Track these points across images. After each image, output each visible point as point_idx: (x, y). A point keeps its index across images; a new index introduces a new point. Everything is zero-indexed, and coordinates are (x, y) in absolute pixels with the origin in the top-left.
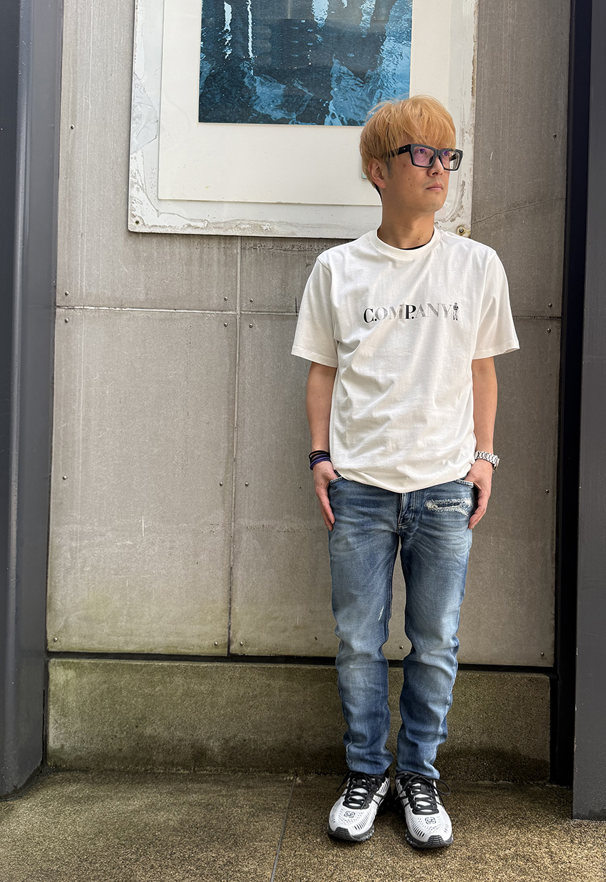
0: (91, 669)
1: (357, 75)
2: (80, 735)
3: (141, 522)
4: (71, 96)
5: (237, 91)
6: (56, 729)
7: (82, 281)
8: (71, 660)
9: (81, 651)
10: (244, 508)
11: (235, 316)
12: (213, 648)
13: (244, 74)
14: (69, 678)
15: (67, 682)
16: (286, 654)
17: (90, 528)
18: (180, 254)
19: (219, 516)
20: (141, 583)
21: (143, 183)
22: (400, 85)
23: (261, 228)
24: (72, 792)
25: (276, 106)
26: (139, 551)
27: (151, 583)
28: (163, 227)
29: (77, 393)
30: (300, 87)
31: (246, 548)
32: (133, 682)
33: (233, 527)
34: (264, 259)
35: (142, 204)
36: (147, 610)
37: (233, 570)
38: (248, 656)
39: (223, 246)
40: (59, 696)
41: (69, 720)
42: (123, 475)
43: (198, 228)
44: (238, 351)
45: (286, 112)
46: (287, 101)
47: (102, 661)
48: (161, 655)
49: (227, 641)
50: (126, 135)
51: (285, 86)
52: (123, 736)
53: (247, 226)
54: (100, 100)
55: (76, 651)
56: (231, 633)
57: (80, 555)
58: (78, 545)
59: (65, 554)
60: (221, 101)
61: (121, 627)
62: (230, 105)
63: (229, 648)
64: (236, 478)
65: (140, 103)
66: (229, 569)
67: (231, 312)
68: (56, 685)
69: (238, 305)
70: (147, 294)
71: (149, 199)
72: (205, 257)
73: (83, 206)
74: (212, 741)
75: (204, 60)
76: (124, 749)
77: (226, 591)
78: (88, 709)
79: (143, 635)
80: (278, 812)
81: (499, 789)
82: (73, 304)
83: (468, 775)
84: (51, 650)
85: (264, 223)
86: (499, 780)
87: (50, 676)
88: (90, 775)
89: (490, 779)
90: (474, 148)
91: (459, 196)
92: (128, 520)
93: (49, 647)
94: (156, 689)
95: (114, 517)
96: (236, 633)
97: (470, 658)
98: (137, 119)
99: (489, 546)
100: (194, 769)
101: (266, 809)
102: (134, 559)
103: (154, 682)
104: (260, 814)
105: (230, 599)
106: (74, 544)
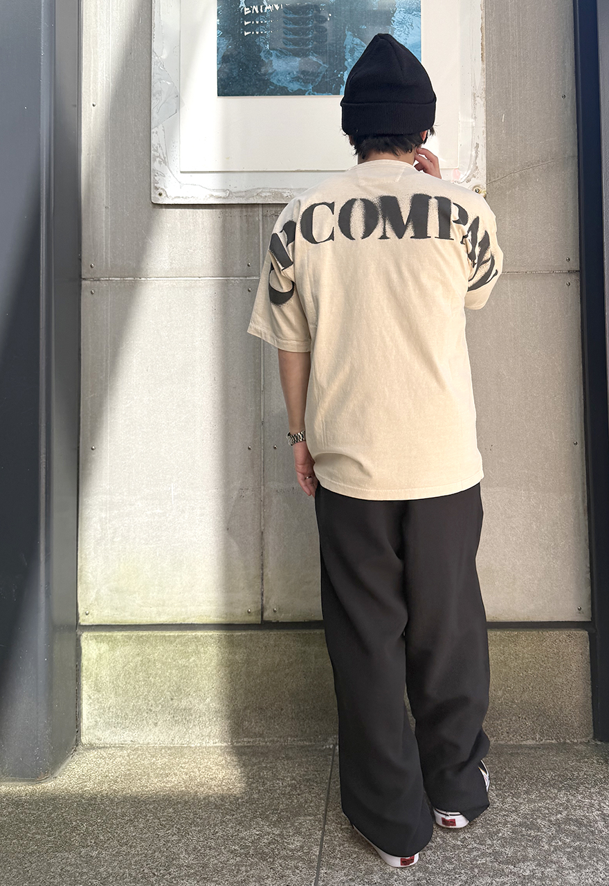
2: (114, 710)
3: (171, 489)
4: (92, 76)
5: (253, 65)
6: (90, 705)
7: (106, 253)
8: (103, 634)
9: (114, 624)
10: (274, 470)
12: (246, 616)
13: (260, 49)
14: (102, 652)
15: (100, 656)
17: (119, 498)
18: (203, 224)
19: (249, 480)
20: (172, 552)
21: (165, 156)
23: (282, 197)
24: (108, 771)
25: (293, 78)
26: (169, 519)
27: (182, 551)
28: (186, 198)
29: (104, 363)
30: (315, 59)
31: (277, 512)
32: (167, 654)
33: (262, 491)
35: (165, 177)
36: (178, 579)
37: (264, 535)
38: (281, 623)
39: (245, 214)
40: (93, 671)
41: (103, 695)
43: (220, 197)
45: (303, 84)
46: (302, 73)
47: (135, 633)
48: (194, 624)
49: (260, 608)
50: (146, 111)
51: (300, 59)
52: (158, 709)
53: (268, 194)
54: (120, 78)
55: (108, 624)
56: (264, 599)
57: (110, 526)
58: (108, 516)
59: (95, 525)
60: (238, 75)
61: (153, 597)
62: (247, 78)
63: (262, 616)
64: (264, 441)
65: (160, 80)
66: (260, 534)
67: (254, 278)
68: (89, 659)
70: (171, 263)
71: (171, 172)
72: (228, 225)
73: (107, 180)
74: (249, 711)
75: (221, 36)
76: (159, 722)
77: (258, 556)
78: (122, 683)
79: (176, 605)
80: (320, 783)
81: (544, 749)
82: (99, 276)
83: (511, 736)
84: (82, 623)
85: (284, 191)
86: (542, 740)
87: (83, 651)
88: (125, 752)
89: (533, 739)
90: (486, 111)
91: (473, 159)
92: (158, 489)
93: (80, 621)
94: (191, 660)
95: (144, 486)
96: (270, 599)
97: (507, 616)
98: (157, 95)
99: (520, 500)
100: (232, 741)
101: (308, 780)
102: (165, 527)
103: (188, 652)
104: (302, 786)
105: (262, 565)
106: (103, 515)
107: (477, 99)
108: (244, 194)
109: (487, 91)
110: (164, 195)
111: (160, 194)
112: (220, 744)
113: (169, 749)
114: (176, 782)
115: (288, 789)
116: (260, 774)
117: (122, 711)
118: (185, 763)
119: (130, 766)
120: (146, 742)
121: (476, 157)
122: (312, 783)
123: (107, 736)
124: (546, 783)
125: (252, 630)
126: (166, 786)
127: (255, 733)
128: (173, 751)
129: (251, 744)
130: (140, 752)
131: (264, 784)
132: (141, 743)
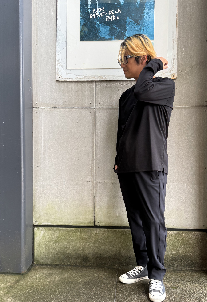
0: (48, 231)
1: (135, 22)
2: (45, 253)
3: (64, 181)
4: (36, 34)
5: (93, 29)
6: (37, 251)
7: (41, 98)
8: (42, 228)
9: (45, 225)
10: (98, 176)
11: (94, 109)
12: (89, 224)
13: (95, 23)
16: (114, 225)
18: (74, 88)
19: (90, 179)
20: (64, 202)
21: (61, 63)
22: (151, 25)
23: (102, 78)
24: (44, 272)
25: (107, 34)
26: (63, 191)
27: (68, 201)
28: (69, 78)
29: (41, 137)
30: (115, 27)
31: (99, 189)
33: (94, 182)
34: (103, 89)
35: (61, 71)
36: (66, 211)
38: (101, 226)
39: (89, 84)
40: (38, 240)
42: (57, 165)
43: (81, 78)
44: (95, 121)
45: (111, 36)
46: (111, 32)
47: (52, 228)
48: (71, 226)
49: (94, 221)
50: (55, 47)
51: (110, 27)
52: (59, 253)
53: (97, 77)
54: (46, 35)
55: (43, 225)
57: (44, 192)
59: (39, 192)
60: (88, 33)
62: (91, 34)
63: (94, 224)
64: (95, 165)
65: (60, 35)
66: (94, 197)
67: (92, 108)
69: (95, 105)
70: (63, 102)
71: (63, 69)
72: (83, 88)
73: (41, 72)
75: (81, 19)
76: (60, 258)
77: (93, 204)
78: (48, 244)
79: (65, 219)
80: (114, 278)
82: (39, 107)
85: (103, 76)
87: (35, 233)
90: (178, 46)
92: (59, 180)
93: (34, 224)
94: (71, 237)
95: (55, 179)
96: (97, 218)
98: (59, 41)
99: (184, 188)
100: (84, 264)
104: (108, 279)
105: (94, 207)
106: (41, 189)
107: (174, 41)
108: (89, 77)
109: (178, 39)
110: (61, 77)
117: (48, 253)
121: (173, 63)
125: (91, 228)
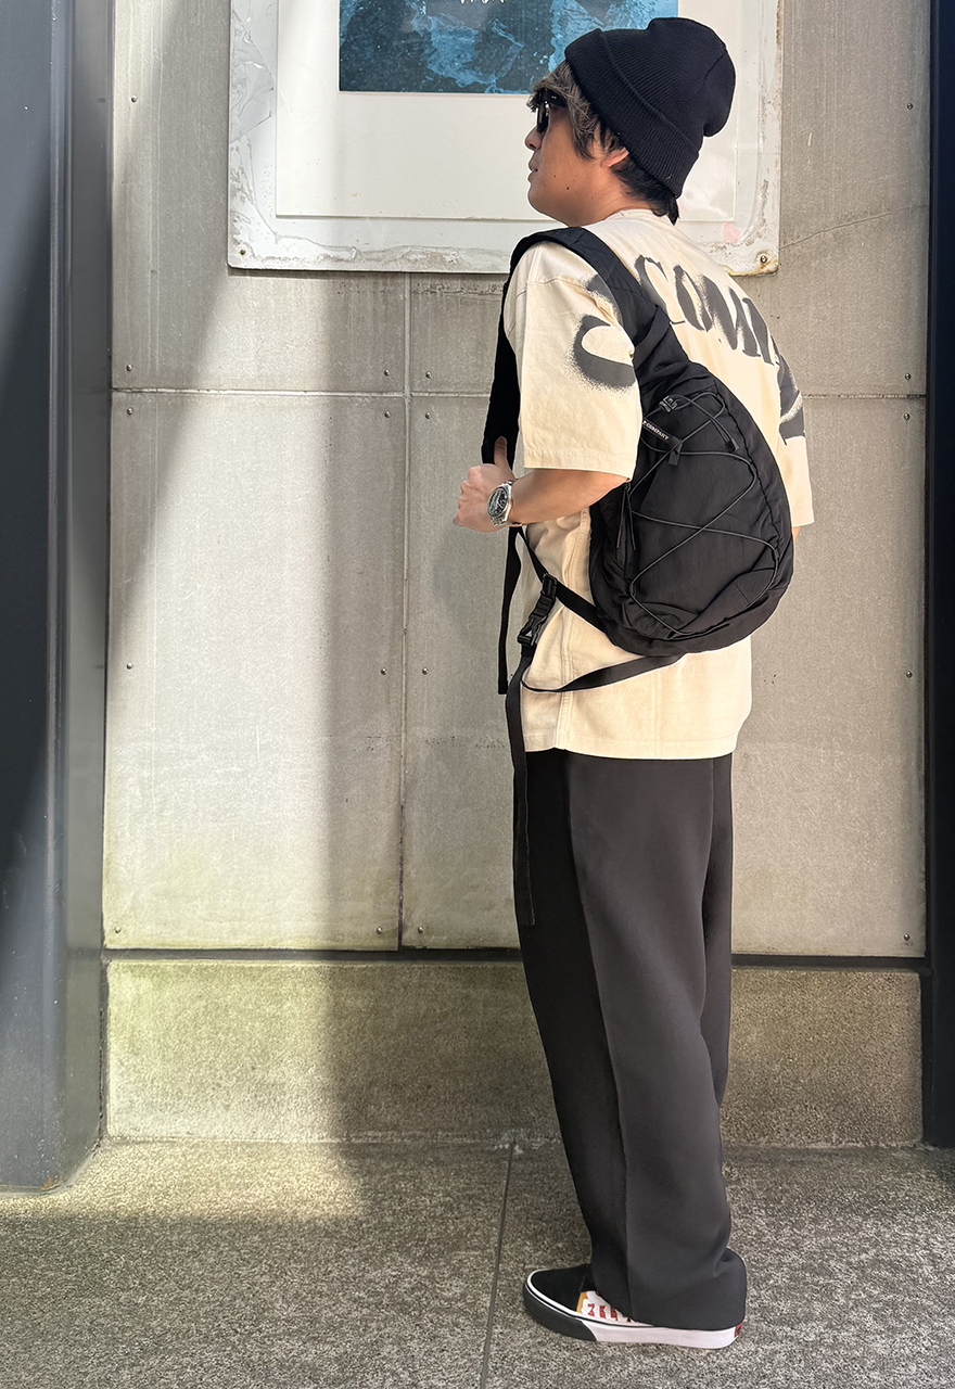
0: (177, 976)
1: (592, 13)
2: (161, 1084)
3: (255, 735)
4: (130, 50)
6: (122, 1075)
7: (153, 347)
8: (144, 963)
9: (160, 947)
10: (422, 708)
11: (402, 400)
12: (374, 938)
13: (411, 13)
14: (141, 992)
15: (138, 998)
16: (493, 945)
17: (171, 746)
18: (312, 303)
19: (382, 723)
21: (252, 189)
23: (443, 261)
24: (153, 1178)
25: (465, 64)
26: (252, 783)
27: (273, 833)
28: (285, 259)
29: (148, 529)
30: (501, 33)
31: (426, 774)
32: (247, 997)
33: (403, 741)
34: (447, 309)
35: (250, 223)
36: (266, 878)
37: (405, 810)
38: (431, 950)
39: (381, 288)
40: (126, 1021)
41: (143, 1060)
42: (224, 660)
43: (341, 260)
44: (407, 457)
45: (481, 74)
46: (481, 56)
47: (195, 963)
48: (291, 950)
49: (397, 925)
50: (221, 113)
52: (230, 1084)
53: (420, 256)
54: (178, 55)
55: (152, 947)
56: (404, 912)
57: (157, 791)
58: (153, 774)
59: (132, 789)
60: (374, 56)
61: (225, 906)
62: (390, 63)
63: (400, 938)
64: (407, 660)
65: (243, 60)
66: (399, 809)
67: (396, 395)
68: (121, 1003)
69: (407, 382)
70: (260, 368)
71: (261, 216)
72: (352, 306)
73: (154, 227)
74: (376, 1089)
76: (233, 1105)
77: (395, 844)
78: (174, 1042)
79: (261, 919)
80: (491, 1202)
81: (843, 1156)
82: (140, 386)
83: (791, 1135)
84: (110, 946)
85: (447, 251)
86: (841, 1143)
87: (111, 990)
88: (178, 1149)
89: (826, 1140)
90: (782, 127)
91: (759, 205)
92: (234, 733)
93: (105, 943)
94: (285, 1007)
95: (212, 728)
96: (412, 912)
97: (790, 946)
98: (239, 86)
99: (818, 764)
100: (348, 1135)
101: (470, 1197)
102: (245, 795)
103: (281, 994)
104: (462, 1206)
105: (402, 858)
106: (146, 774)
107: (767, 106)
108: (380, 255)
109: (785, 93)
110: (248, 253)
111: (243, 253)
112: (329, 1140)
113: (249, 1146)
114: (262, 1197)
115: (440, 1210)
116: (394, 1186)
117: (173, 1085)
118: (274, 1168)
119: (187, 1171)
120: (211, 1135)
121: (764, 204)
122: (477, 1202)
123: (149, 1125)
124: (846, 1208)
125: (383, 960)
126: (246, 1203)
127: (385, 1123)
128: (255, 1149)
129: (379, 1141)
130: (201, 1150)
131: (401, 1201)
132: (203, 1135)
